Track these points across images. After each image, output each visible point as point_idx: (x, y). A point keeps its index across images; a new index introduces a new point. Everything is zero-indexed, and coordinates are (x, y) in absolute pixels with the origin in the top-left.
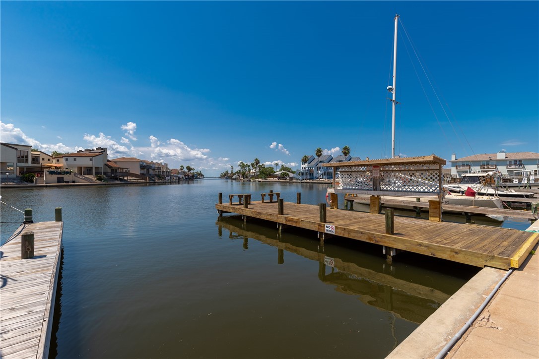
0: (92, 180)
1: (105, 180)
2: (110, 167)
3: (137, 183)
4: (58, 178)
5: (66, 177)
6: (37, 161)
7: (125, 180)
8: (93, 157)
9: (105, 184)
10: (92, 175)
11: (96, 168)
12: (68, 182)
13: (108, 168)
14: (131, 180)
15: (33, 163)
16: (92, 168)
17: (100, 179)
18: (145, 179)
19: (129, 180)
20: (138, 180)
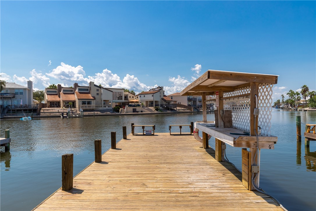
0: (152, 110)
1: (161, 110)
2: (165, 101)
3: (183, 113)
4: (133, 109)
5: (138, 109)
6: (127, 98)
7: (174, 110)
8: (153, 94)
9: (160, 113)
10: (153, 107)
11: (155, 101)
12: (138, 112)
13: (164, 102)
14: (179, 110)
15: (125, 100)
16: (153, 101)
17: (157, 110)
18: (191, 109)
19: (178, 110)
20: (185, 110)
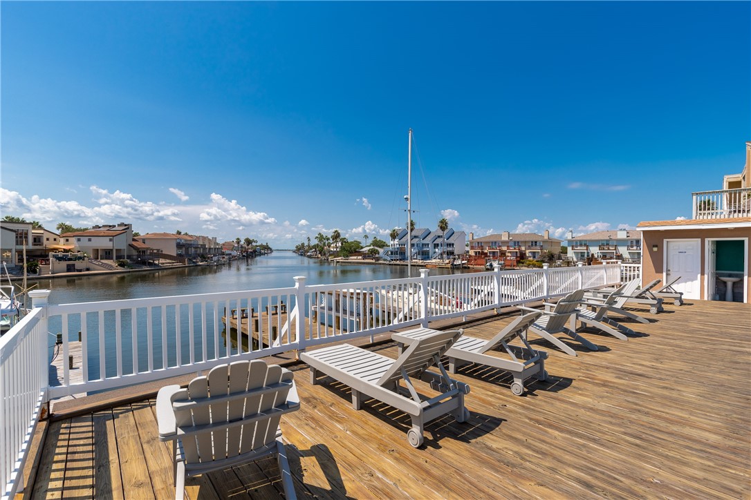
0: (111, 266)
1: (129, 266)
2: (136, 248)
3: (172, 268)
4: (68, 265)
6: (40, 242)
7: (155, 264)
8: (113, 236)
9: (129, 272)
10: (112, 259)
11: (117, 250)
12: (80, 271)
13: (134, 250)
15: (35, 245)
16: (112, 250)
17: (122, 265)
18: (183, 262)
19: (162, 264)
20: (173, 263)
